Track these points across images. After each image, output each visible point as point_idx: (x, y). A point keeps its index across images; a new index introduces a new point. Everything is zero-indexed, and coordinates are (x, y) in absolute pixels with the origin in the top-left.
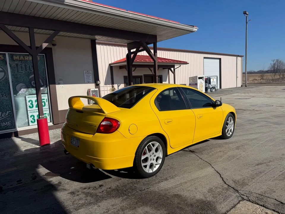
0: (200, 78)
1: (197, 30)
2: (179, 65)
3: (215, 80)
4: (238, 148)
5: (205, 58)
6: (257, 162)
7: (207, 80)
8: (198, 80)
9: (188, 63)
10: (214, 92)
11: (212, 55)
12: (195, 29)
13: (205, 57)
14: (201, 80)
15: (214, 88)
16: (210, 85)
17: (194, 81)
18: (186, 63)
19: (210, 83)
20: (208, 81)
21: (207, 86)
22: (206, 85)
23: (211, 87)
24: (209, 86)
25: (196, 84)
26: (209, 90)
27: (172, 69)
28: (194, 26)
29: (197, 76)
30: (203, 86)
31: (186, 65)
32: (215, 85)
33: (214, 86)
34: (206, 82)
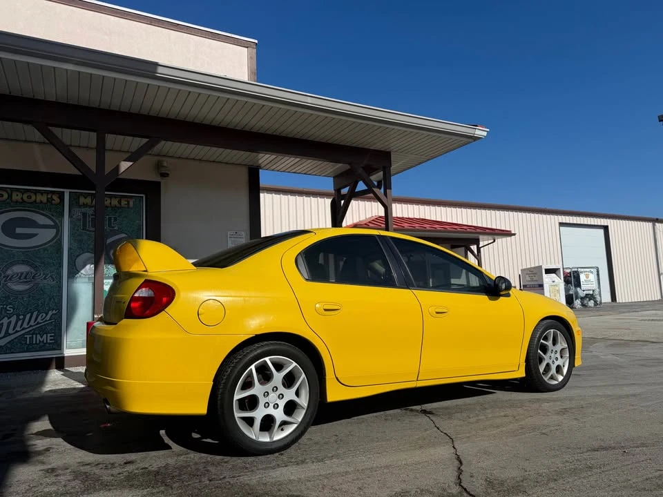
0: (548, 271)
1: (485, 134)
2: (490, 237)
3: (593, 277)
4: (564, 411)
5: (561, 224)
6: (596, 444)
7: (571, 276)
8: (545, 276)
9: (514, 234)
10: (590, 307)
11: (582, 218)
12: (481, 132)
13: (564, 222)
14: (554, 275)
15: (591, 297)
16: (578, 289)
17: (535, 279)
18: (507, 234)
19: (578, 284)
20: (572, 279)
21: (571, 292)
22: (567, 290)
23: (582, 294)
24: (577, 293)
25: (541, 286)
26: (577, 303)
27: (474, 248)
28: (477, 126)
29: (541, 267)
30: (558, 291)
31: (509, 238)
32: (593, 291)
33: (591, 292)
34: (567, 281)
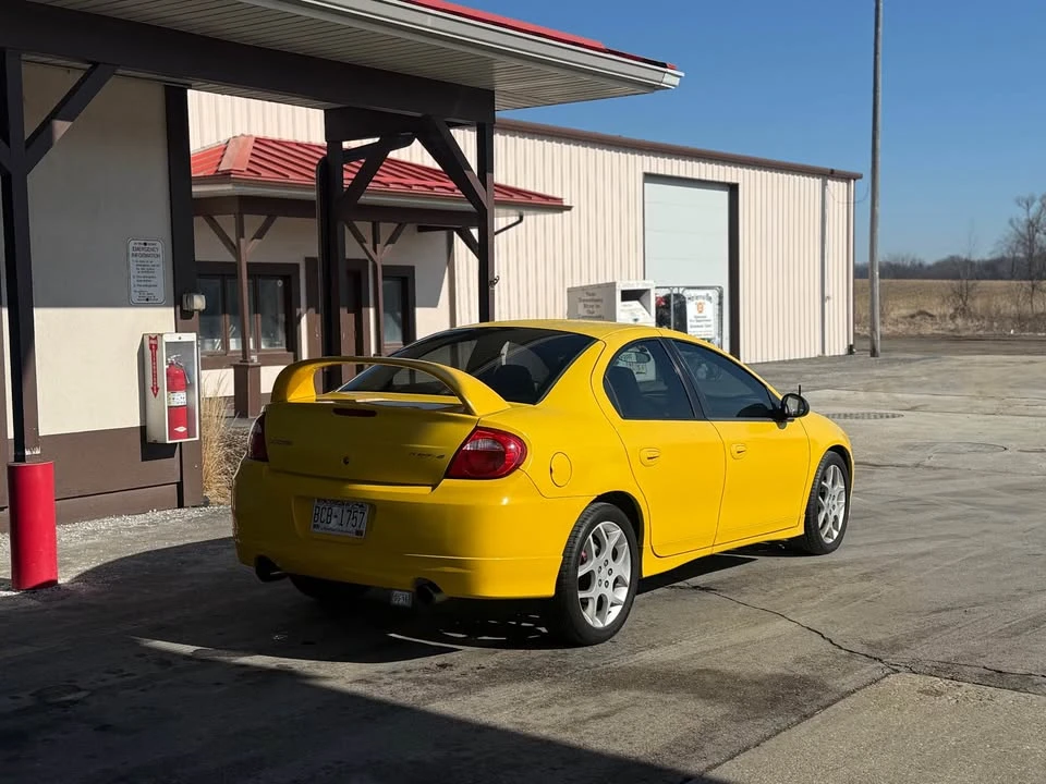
0: (629, 295)
1: (676, 81)
3: (710, 310)
5: (650, 177)
7: (668, 307)
8: (619, 303)
9: (569, 208)
12: (670, 79)
13: (654, 171)
14: (635, 304)
17: (597, 312)
18: (554, 205)
19: (682, 322)
20: (671, 310)
28: (664, 65)
29: (613, 284)
31: (558, 216)
34: (661, 319)
